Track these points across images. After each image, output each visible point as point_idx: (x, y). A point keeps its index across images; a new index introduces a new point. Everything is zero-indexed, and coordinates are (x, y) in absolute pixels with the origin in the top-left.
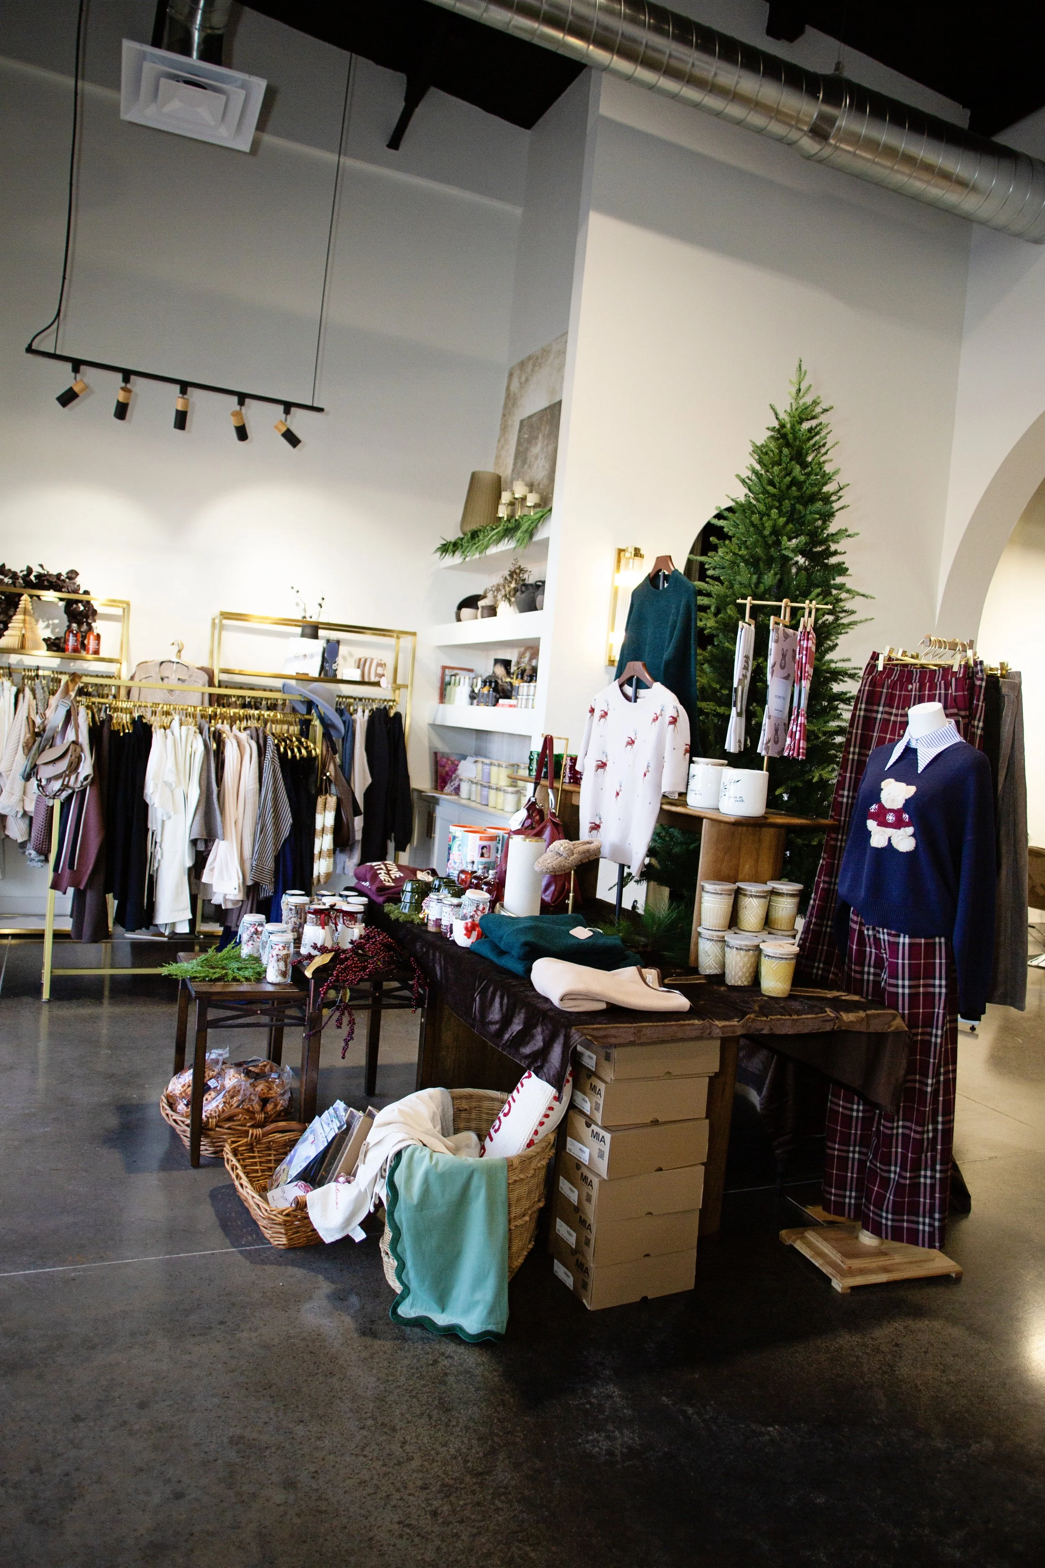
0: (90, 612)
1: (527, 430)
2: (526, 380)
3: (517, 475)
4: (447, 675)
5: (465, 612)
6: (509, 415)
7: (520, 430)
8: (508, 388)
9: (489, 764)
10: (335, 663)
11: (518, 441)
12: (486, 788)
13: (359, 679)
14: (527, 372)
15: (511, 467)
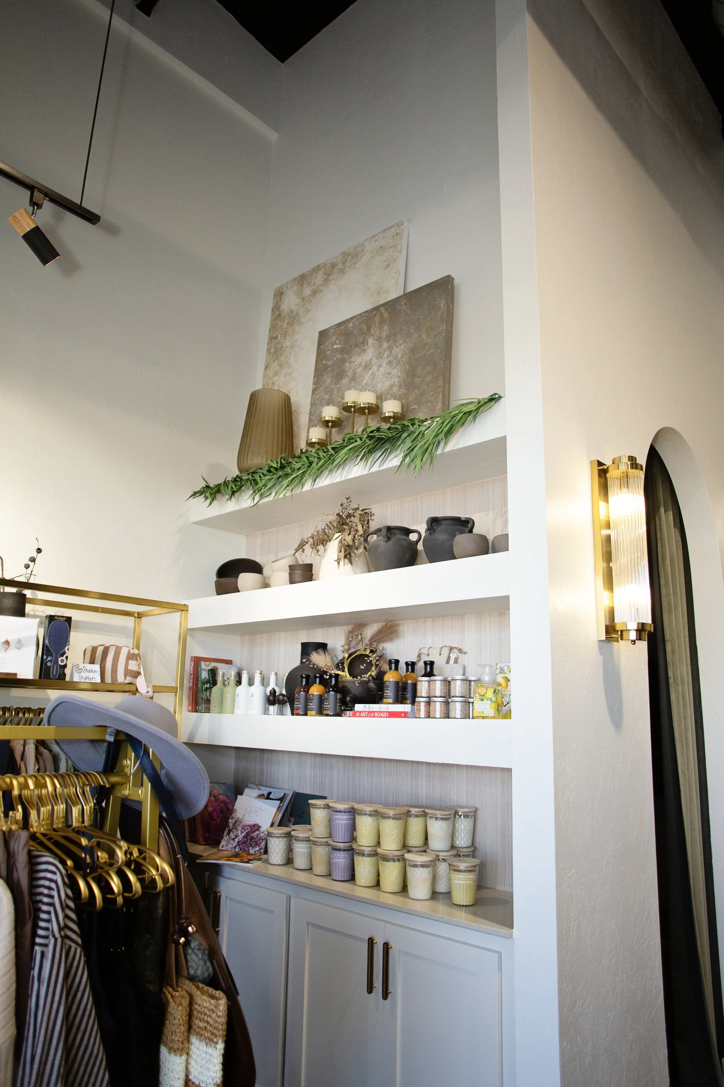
1: (338, 339)
2: (314, 293)
3: (326, 394)
4: (204, 670)
5: (245, 579)
6: (285, 335)
7: (320, 343)
8: (276, 309)
9: (349, 812)
10: (62, 655)
11: (318, 355)
12: (342, 852)
13: (98, 680)
14: (315, 283)
15: (310, 386)
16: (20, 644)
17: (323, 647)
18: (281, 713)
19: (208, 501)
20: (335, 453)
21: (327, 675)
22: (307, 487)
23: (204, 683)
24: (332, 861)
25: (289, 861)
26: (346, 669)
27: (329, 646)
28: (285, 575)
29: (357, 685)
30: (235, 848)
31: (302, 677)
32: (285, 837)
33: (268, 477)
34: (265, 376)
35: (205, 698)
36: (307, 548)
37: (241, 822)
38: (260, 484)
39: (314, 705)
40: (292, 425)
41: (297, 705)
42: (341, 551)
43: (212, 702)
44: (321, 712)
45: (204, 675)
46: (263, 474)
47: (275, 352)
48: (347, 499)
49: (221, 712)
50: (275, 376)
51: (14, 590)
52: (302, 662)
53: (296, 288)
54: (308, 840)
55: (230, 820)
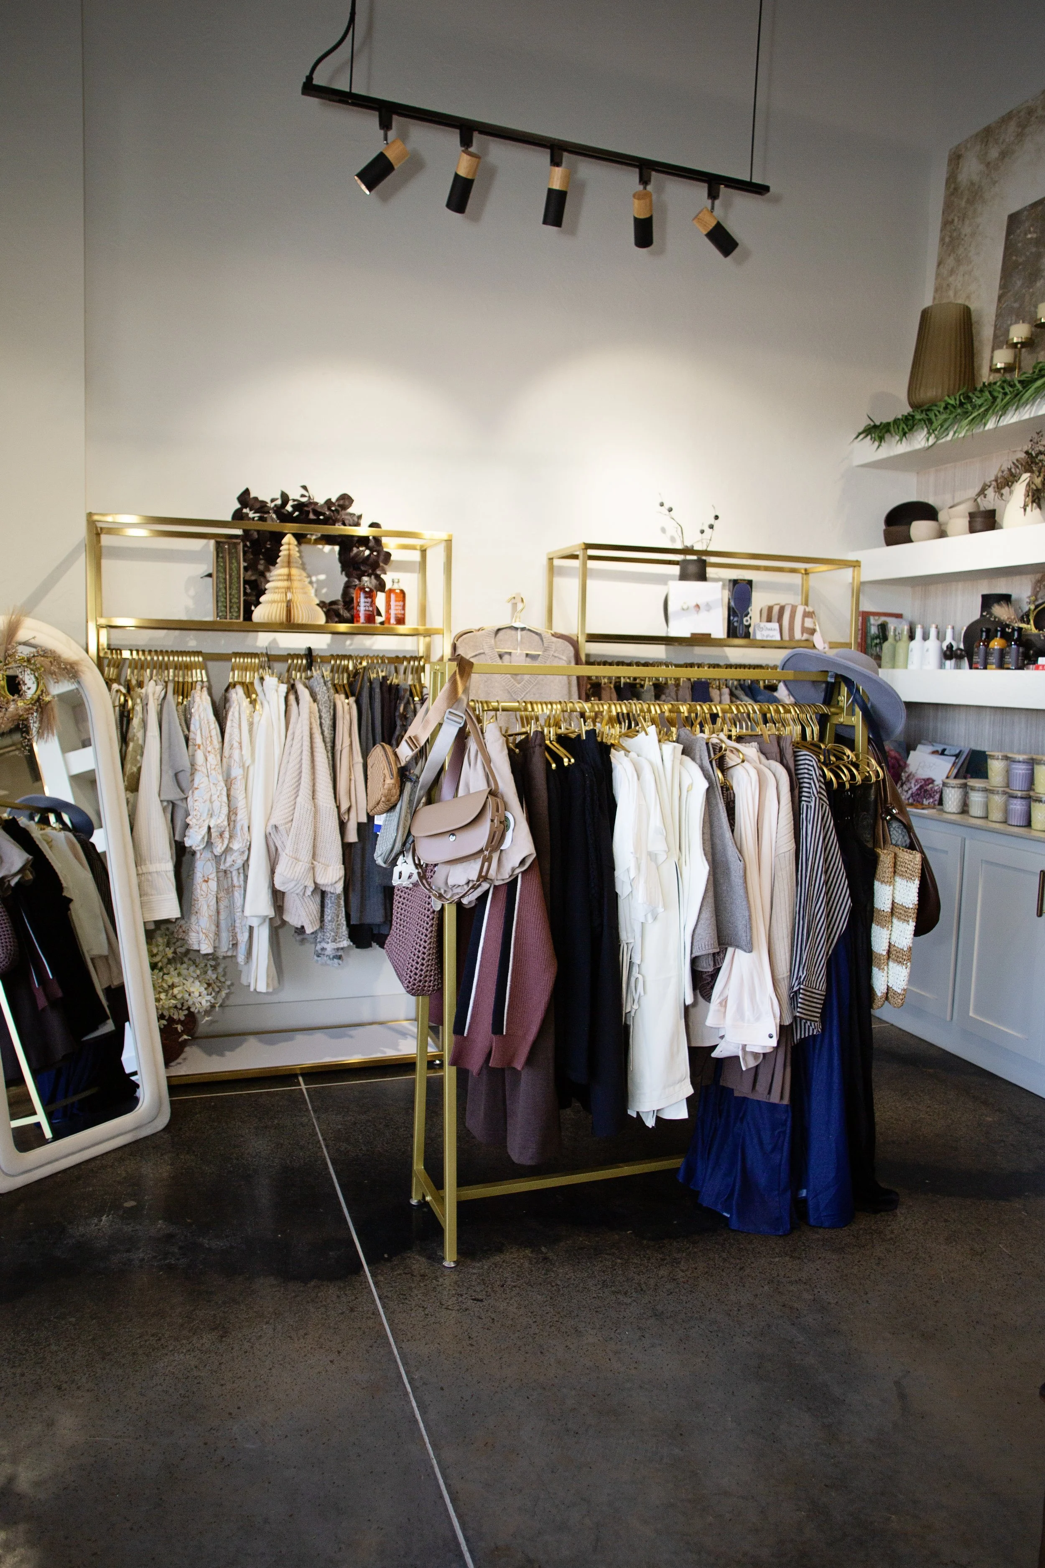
0: (382, 557)
1: (1032, 225)
2: (1004, 155)
3: (1015, 302)
4: (874, 625)
5: (919, 527)
6: (963, 219)
7: (1010, 231)
8: (952, 179)
9: (1027, 762)
10: (746, 615)
11: (1006, 248)
12: (1019, 800)
13: (778, 638)
14: (1004, 140)
15: (995, 292)
16: (709, 607)
17: (1006, 599)
18: (958, 667)
19: (876, 444)
20: (1024, 388)
21: (1009, 628)
22: (990, 425)
23: (873, 639)
24: (1008, 807)
25: (964, 809)
26: (1032, 622)
27: (1013, 597)
28: (964, 522)
29: (1042, 638)
30: (908, 799)
31: (982, 631)
32: (960, 787)
33: (944, 416)
34: (938, 275)
35: (875, 654)
36: (990, 492)
37: (914, 776)
38: (935, 424)
39: (993, 659)
40: (972, 340)
41: (976, 659)
42: (1028, 496)
43: (883, 658)
44: (1001, 666)
45: (874, 630)
46: (939, 412)
47: (950, 242)
48: (1038, 433)
49: (893, 667)
50: (951, 275)
51: (694, 557)
52: (982, 615)
53: (978, 148)
54: (985, 790)
55: (903, 774)
